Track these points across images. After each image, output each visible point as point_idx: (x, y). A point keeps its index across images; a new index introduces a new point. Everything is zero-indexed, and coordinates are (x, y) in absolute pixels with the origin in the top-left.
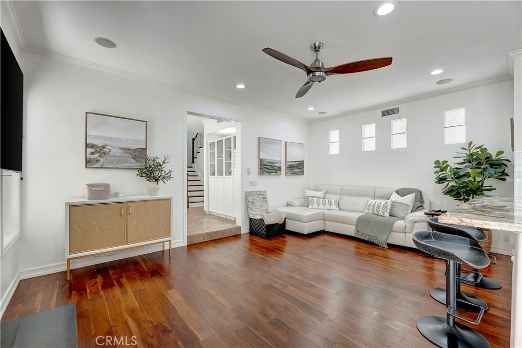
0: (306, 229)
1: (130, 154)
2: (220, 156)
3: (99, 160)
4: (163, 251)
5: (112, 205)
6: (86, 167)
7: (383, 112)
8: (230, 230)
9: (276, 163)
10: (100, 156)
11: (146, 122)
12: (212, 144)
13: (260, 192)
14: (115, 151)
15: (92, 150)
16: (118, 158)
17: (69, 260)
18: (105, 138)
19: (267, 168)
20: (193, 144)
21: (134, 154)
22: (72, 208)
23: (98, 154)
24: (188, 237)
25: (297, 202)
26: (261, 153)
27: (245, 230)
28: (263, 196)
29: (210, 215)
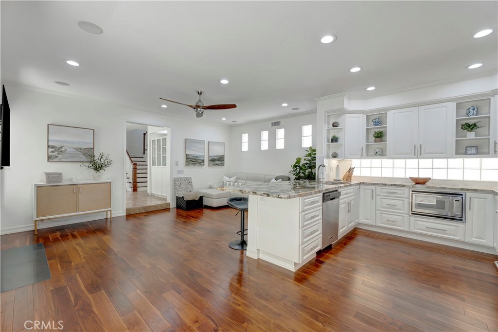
0: (215, 203)
1: (81, 152)
2: (159, 150)
3: (58, 157)
4: (107, 219)
5: (67, 186)
6: (48, 161)
7: (272, 123)
8: (161, 205)
9: (200, 157)
10: (58, 154)
11: (94, 130)
12: (154, 141)
13: (186, 178)
14: (69, 150)
15: (53, 150)
16: (72, 155)
17: (36, 221)
18: (62, 142)
19: (193, 161)
20: (144, 138)
21: (84, 152)
22: (38, 188)
23: (57, 152)
24: (127, 210)
25: (215, 186)
26: (187, 150)
27: (173, 205)
28: (189, 181)
29: (153, 196)
